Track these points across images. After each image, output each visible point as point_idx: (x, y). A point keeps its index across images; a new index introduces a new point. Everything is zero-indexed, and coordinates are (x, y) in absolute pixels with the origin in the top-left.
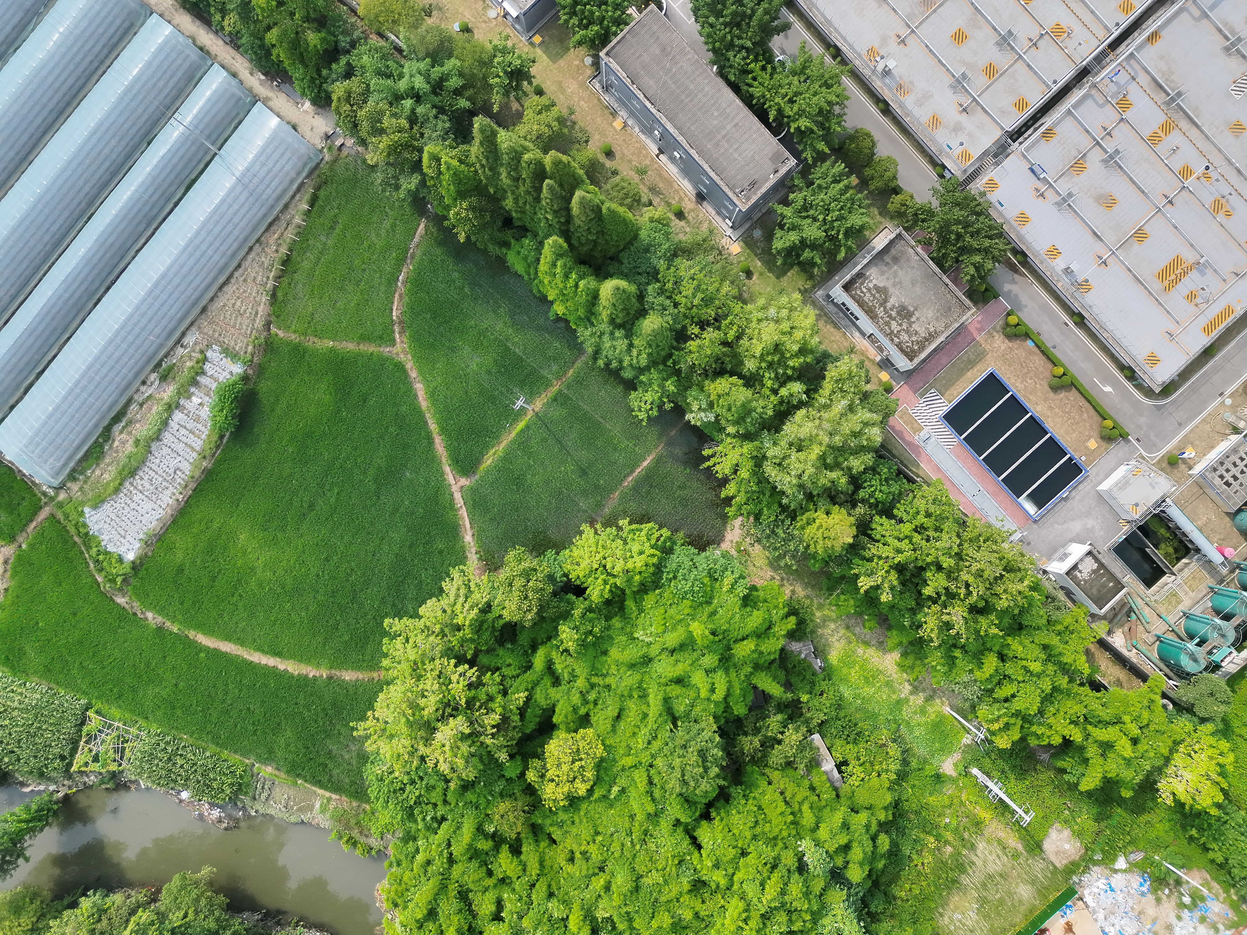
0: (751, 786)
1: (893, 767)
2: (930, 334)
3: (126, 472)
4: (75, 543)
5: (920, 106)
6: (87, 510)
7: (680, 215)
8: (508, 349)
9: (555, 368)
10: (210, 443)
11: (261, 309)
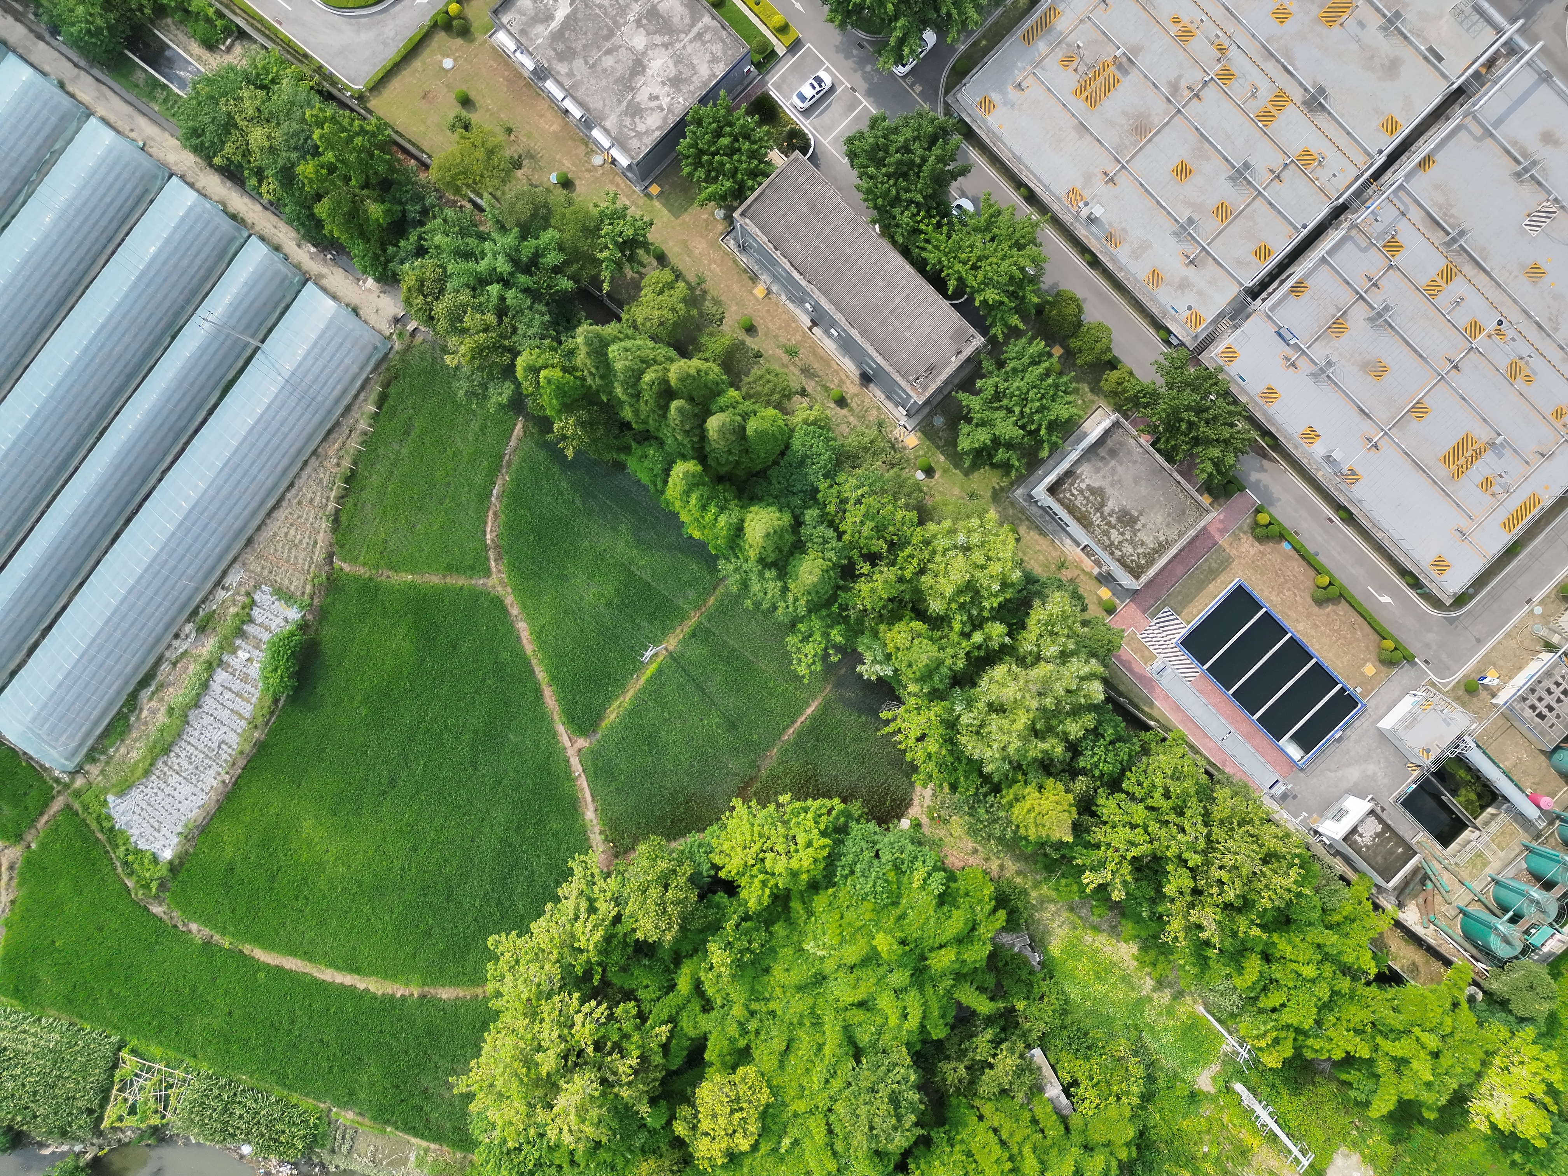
0: (958, 1124)
1: (1135, 1089)
2: (1160, 544)
3: (157, 750)
4: (98, 840)
5: (1137, 258)
6: (110, 798)
7: (841, 402)
8: (631, 575)
9: (692, 594)
10: (263, 707)
11: (320, 537)
